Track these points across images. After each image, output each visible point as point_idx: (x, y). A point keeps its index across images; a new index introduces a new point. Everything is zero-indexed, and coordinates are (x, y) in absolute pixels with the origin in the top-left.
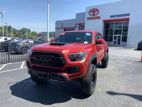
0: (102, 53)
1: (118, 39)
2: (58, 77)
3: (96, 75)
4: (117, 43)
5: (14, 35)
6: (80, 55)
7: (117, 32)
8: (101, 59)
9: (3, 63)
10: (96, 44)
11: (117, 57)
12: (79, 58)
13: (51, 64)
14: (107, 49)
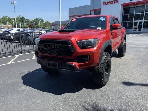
0: (119, 40)
1: (139, 25)
2: (67, 66)
3: (111, 64)
4: (137, 30)
5: (28, 26)
6: (91, 41)
7: (138, 17)
8: (117, 47)
9: (16, 54)
10: (111, 30)
11: (137, 45)
12: (90, 45)
13: (59, 52)
14: (124, 36)
